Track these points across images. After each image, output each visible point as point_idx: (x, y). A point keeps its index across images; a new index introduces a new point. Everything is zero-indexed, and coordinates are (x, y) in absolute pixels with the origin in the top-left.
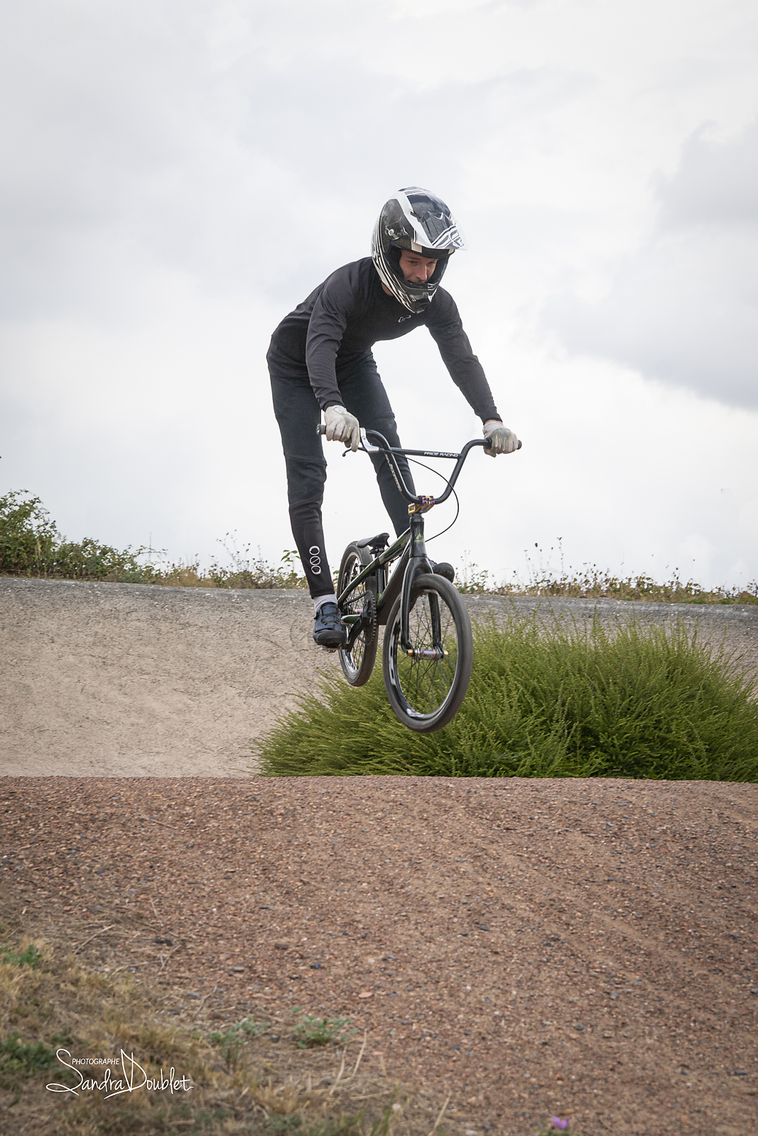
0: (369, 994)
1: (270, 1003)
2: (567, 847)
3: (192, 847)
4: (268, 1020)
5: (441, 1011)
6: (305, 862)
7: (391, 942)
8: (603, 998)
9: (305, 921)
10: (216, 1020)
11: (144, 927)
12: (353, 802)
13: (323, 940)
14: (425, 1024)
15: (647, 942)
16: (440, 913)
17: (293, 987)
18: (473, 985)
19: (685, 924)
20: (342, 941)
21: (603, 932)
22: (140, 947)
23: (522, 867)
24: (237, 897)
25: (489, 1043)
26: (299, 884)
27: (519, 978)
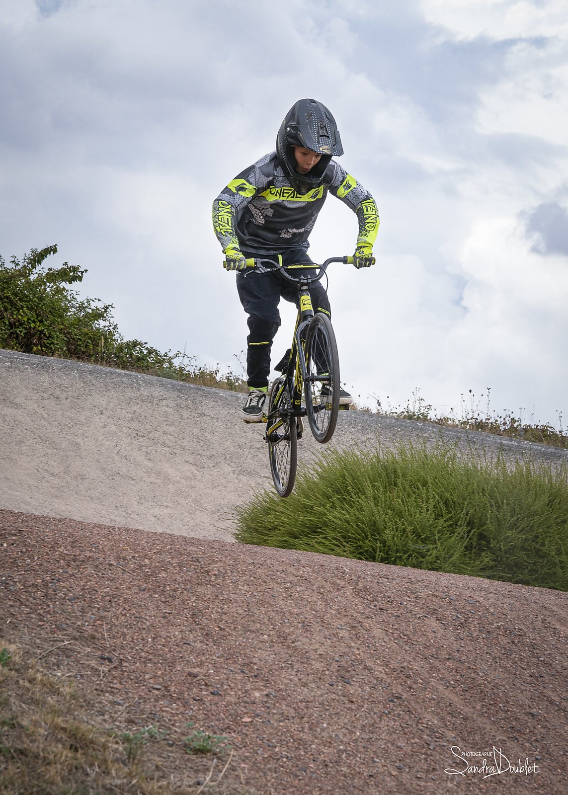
0: (249, 720)
1: (174, 716)
2: (423, 629)
3: (144, 590)
4: (170, 729)
5: (300, 740)
6: (225, 613)
7: (275, 682)
8: (424, 747)
9: (215, 658)
10: (130, 723)
11: (94, 646)
12: (271, 573)
13: (225, 674)
14: (286, 749)
15: (466, 709)
16: (317, 665)
17: (194, 706)
18: (329, 724)
19: (499, 700)
20: (239, 677)
21: (436, 697)
22: (88, 660)
23: (386, 639)
24: (169, 632)
25: (329, 769)
26: (217, 629)
27: (364, 723)
